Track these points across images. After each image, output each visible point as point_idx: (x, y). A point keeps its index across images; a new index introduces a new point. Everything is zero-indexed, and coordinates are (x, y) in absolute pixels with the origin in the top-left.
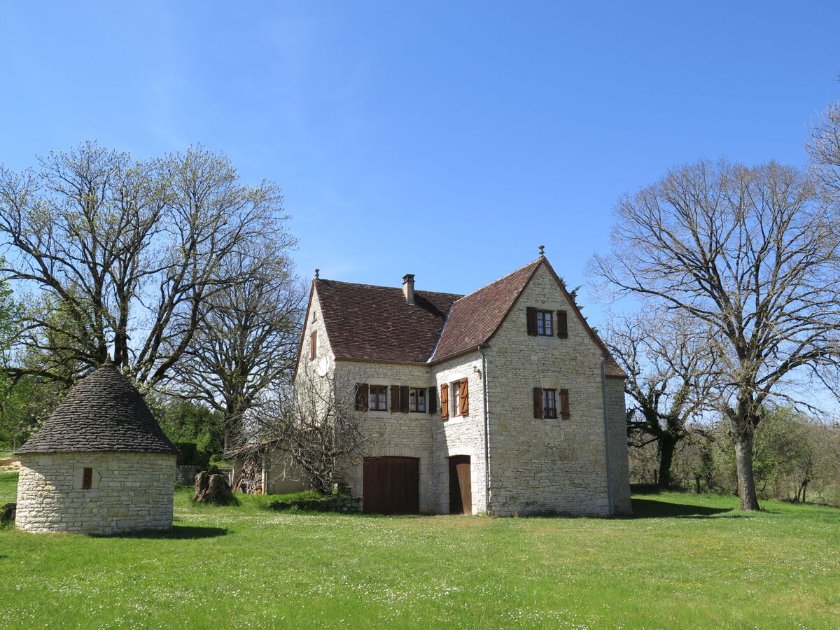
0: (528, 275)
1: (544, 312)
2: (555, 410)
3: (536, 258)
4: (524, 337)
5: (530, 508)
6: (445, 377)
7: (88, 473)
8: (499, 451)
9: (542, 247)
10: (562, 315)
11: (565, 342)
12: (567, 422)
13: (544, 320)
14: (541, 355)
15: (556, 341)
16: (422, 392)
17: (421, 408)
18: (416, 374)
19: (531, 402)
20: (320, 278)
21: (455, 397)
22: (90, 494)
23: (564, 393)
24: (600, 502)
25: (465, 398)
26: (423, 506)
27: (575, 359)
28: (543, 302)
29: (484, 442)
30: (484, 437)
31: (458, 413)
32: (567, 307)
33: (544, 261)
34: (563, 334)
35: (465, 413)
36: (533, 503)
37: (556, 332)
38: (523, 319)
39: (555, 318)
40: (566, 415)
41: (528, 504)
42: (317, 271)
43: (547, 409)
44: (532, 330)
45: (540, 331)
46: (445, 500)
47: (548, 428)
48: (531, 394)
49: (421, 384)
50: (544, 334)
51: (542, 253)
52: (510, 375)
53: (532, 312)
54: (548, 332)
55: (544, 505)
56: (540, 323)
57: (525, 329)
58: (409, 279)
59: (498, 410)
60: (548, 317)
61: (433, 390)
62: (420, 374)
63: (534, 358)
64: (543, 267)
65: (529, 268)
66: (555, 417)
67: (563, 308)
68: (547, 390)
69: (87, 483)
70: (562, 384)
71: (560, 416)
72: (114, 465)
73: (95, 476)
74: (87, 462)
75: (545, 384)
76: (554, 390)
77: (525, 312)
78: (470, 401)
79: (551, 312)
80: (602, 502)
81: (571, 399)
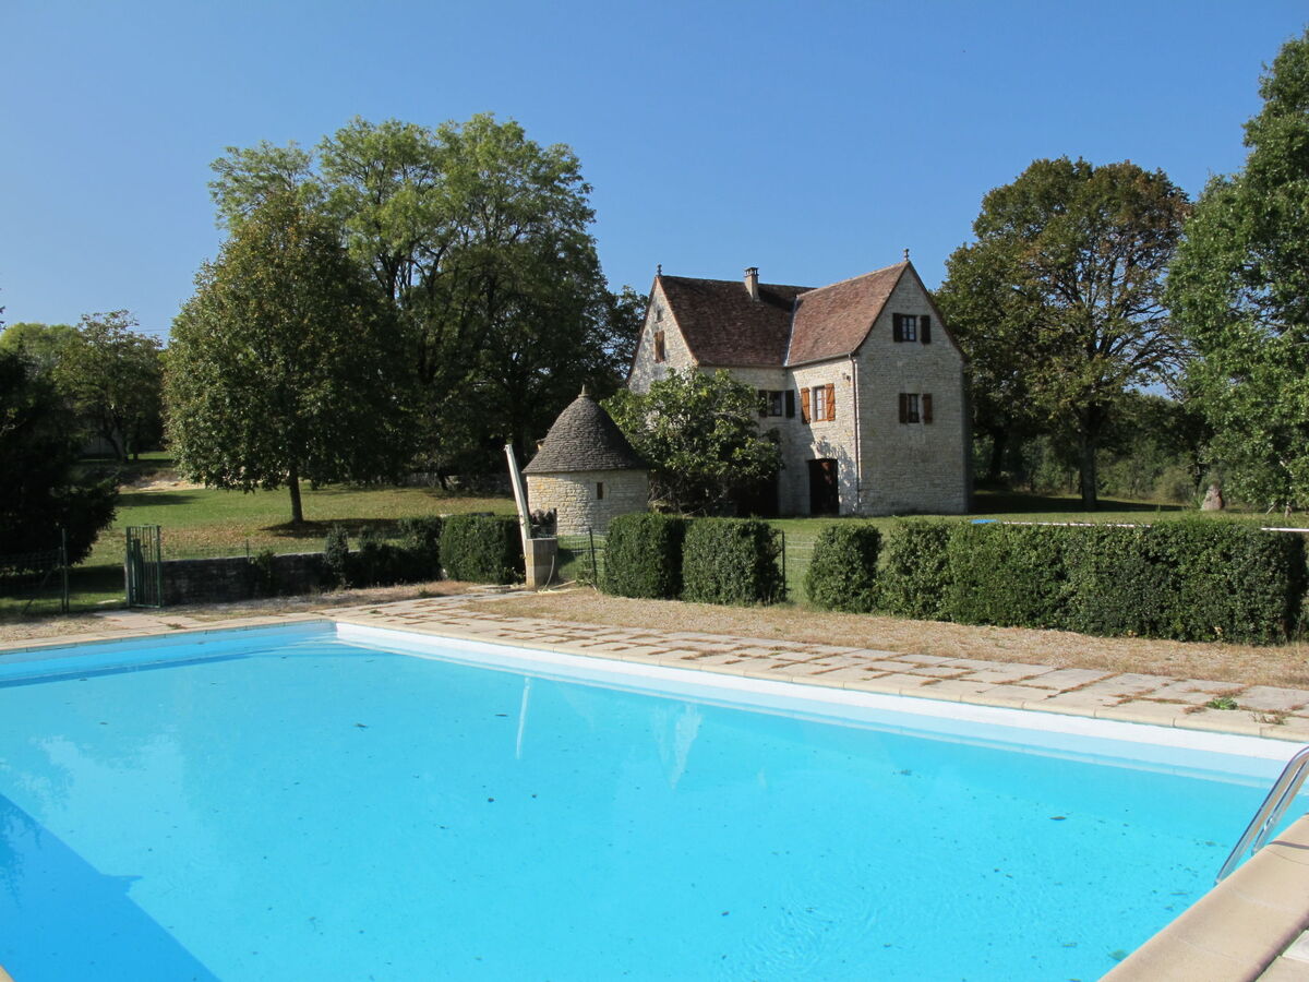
0: (894, 279)
1: (908, 317)
2: (917, 414)
3: (903, 262)
4: (891, 344)
5: (895, 508)
6: (804, 379)
7: (600, 486)
8: (870, 455)
9: (907, 250)
10: (926, 320)
11: (928, 347)
12: (928, 427)
13: (908, 325)
14: (906, 360)
15: (919, 346)
16: (776, 395)
17: (778, 411)
18: (773, 377)
19: (897, 408)
20: (663, 274)
21: (816, 401)
22: (604, 503)
23: (928, 398)
24: (955, 501)
25: (831, 402)
26: (782, 508)
27: (936, 364)
28: (908, 307)
29: (854, 446)
30: (854, 441)
31: (820, 417)
32: (930, 312)
33: (909, 266)
34: (926, 339)
35: (831, 417)
36: (898, 503)
37: (919, 337)
38: (889, 324)
39: (919, 323)
40: (928, 419)
41: (893, 504)
42: (660, 266)
43: (911, 414)
44: (899, 336)
45: (905, 336)
46: (806, 502)
47: (911, 431)
48: (897, 400)
49: (777, 387)
50: (908, 340)
51: (907, 256)
52: (878, 381)
53: (897, 318)
54: (912, 337)
55: (907, 504)
56: (904, 329)
57: (891, 335)
58: (754, 272)
59: (868, 415)
60: (911, 321)
61: (791, 395)
62: (777, 377)
63: (900, 364)
64: (908, 273)
65: (895, 269)
66: (917, 421)
67: (926, 313)
68: (910, 395)
69: (600, 495)
70: (925, 388)
71: (922, 421)
72: (618, 479)
73: (606, 490)
74: (599, 478)
75: (909, 390)
76: (916, 395)
77: (891, 318)
78: (837, 406)
79: (914, 317)
80: (959, 499)
81: (934, 404)
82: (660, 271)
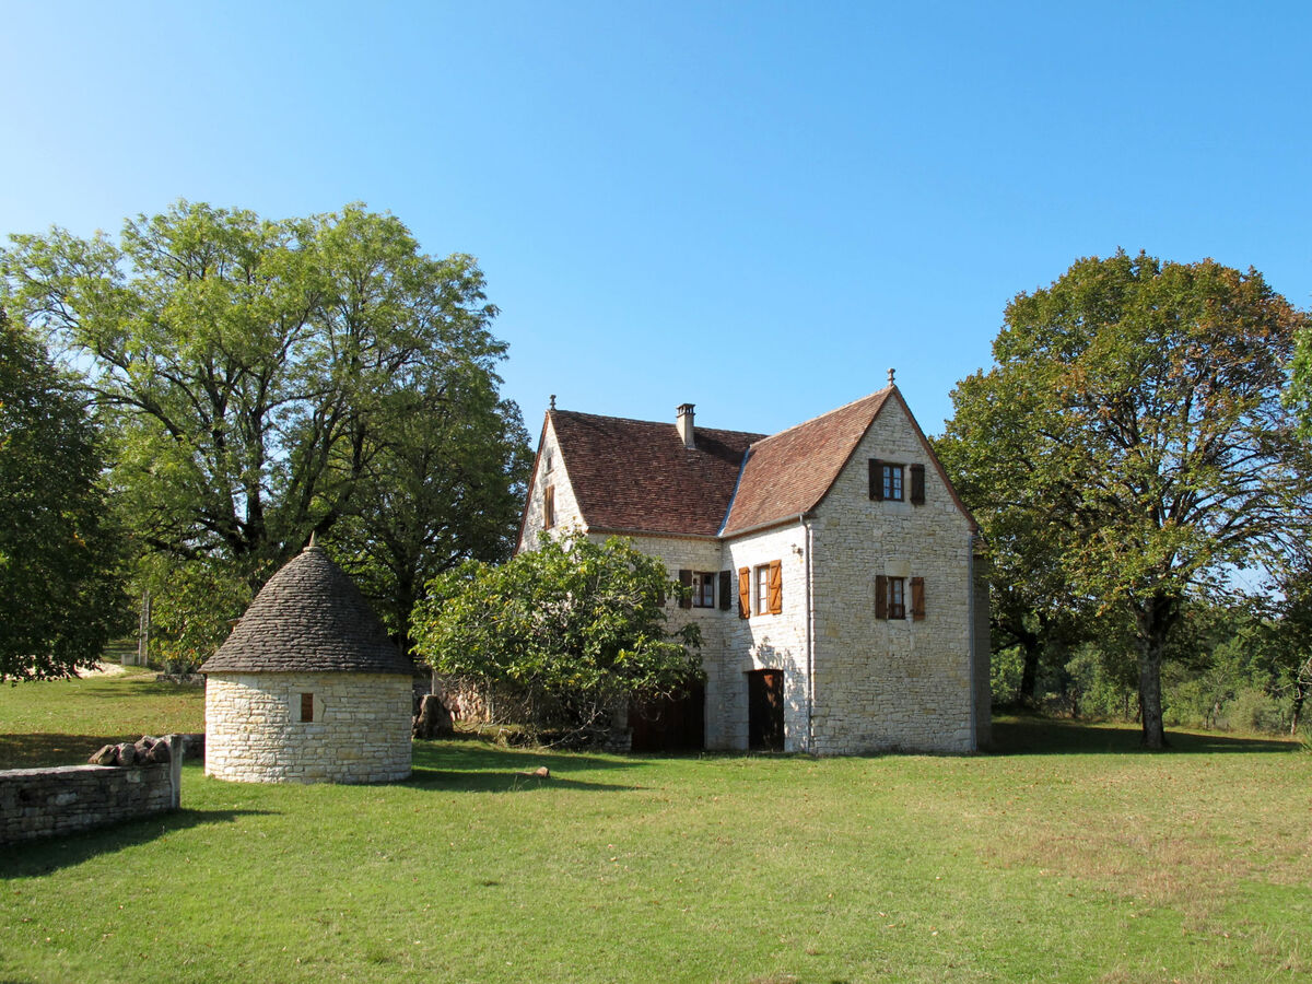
0: (872, 411)
1: (892, 466)
2: (903, 607)
3: (886, 387)
4: (864, 502)
5: (866, 744)
6: (745, 555)
7: (307, 701)
8: (827, 665)
9: (893, 371)
10: (918, 471)
11: (921, 510)
12: (918, 625)
13: (892, 477)
14: (886, 528)
15: (907, 507)
16: (707, 578)
17: (708, 601)
18: (701, 552)
19: (872, 597)
20: (557, 407)
21: (758, 585)
22: (314, 728)
23: (918, 583)
24: (957, 734)
25: (777, 587)
26: (711, 739)
27: (933, 534)
28: (892, 452)
29: (805, 651)
30: (805, 645)
31: (764, 608)
32: (925, 460)
33: (895, 392)
34: (918, 498)
35: (776, 608)
36: (871, 736)
37: (908, 495)
38: (864, 476)
39: (908, 474)
40: (919, 614)
41: (863, 738)
42: (553, 397)
43: (893, 606)
44: (876, 493)
45: (887, 493)
46: (742, 733)
47: (893, 632)
48: (872, 585)
49: (708, 568)
50: (892, 498)
51: (893, 379)
52: (843, 558)
53: (876, 467)
54: (897, 495)
55: (885, 738)
56: (886, 482)
57: (865, 490)
58: (688, 410)
59: (827, 606)
60: (897, 473)
61: (726, 577)
62: (707, 552)
63: (877, 533)
64: (893, 401)
65: (875, 398)
66: (903, 617)
67: (918, 461)
68: (893, 579)
69: (307, 716)
70: (913, 570)
71: (909, 616)
72: (340, 690)
73: (317, 705)
74: (304, 685)
75: (890, 571)
76: (902, 579)
77: (867, 466)
78: (785, 593)
79: (902, 467)
80: (964, 732)
81: (928, 591)
82: (553, 404)
